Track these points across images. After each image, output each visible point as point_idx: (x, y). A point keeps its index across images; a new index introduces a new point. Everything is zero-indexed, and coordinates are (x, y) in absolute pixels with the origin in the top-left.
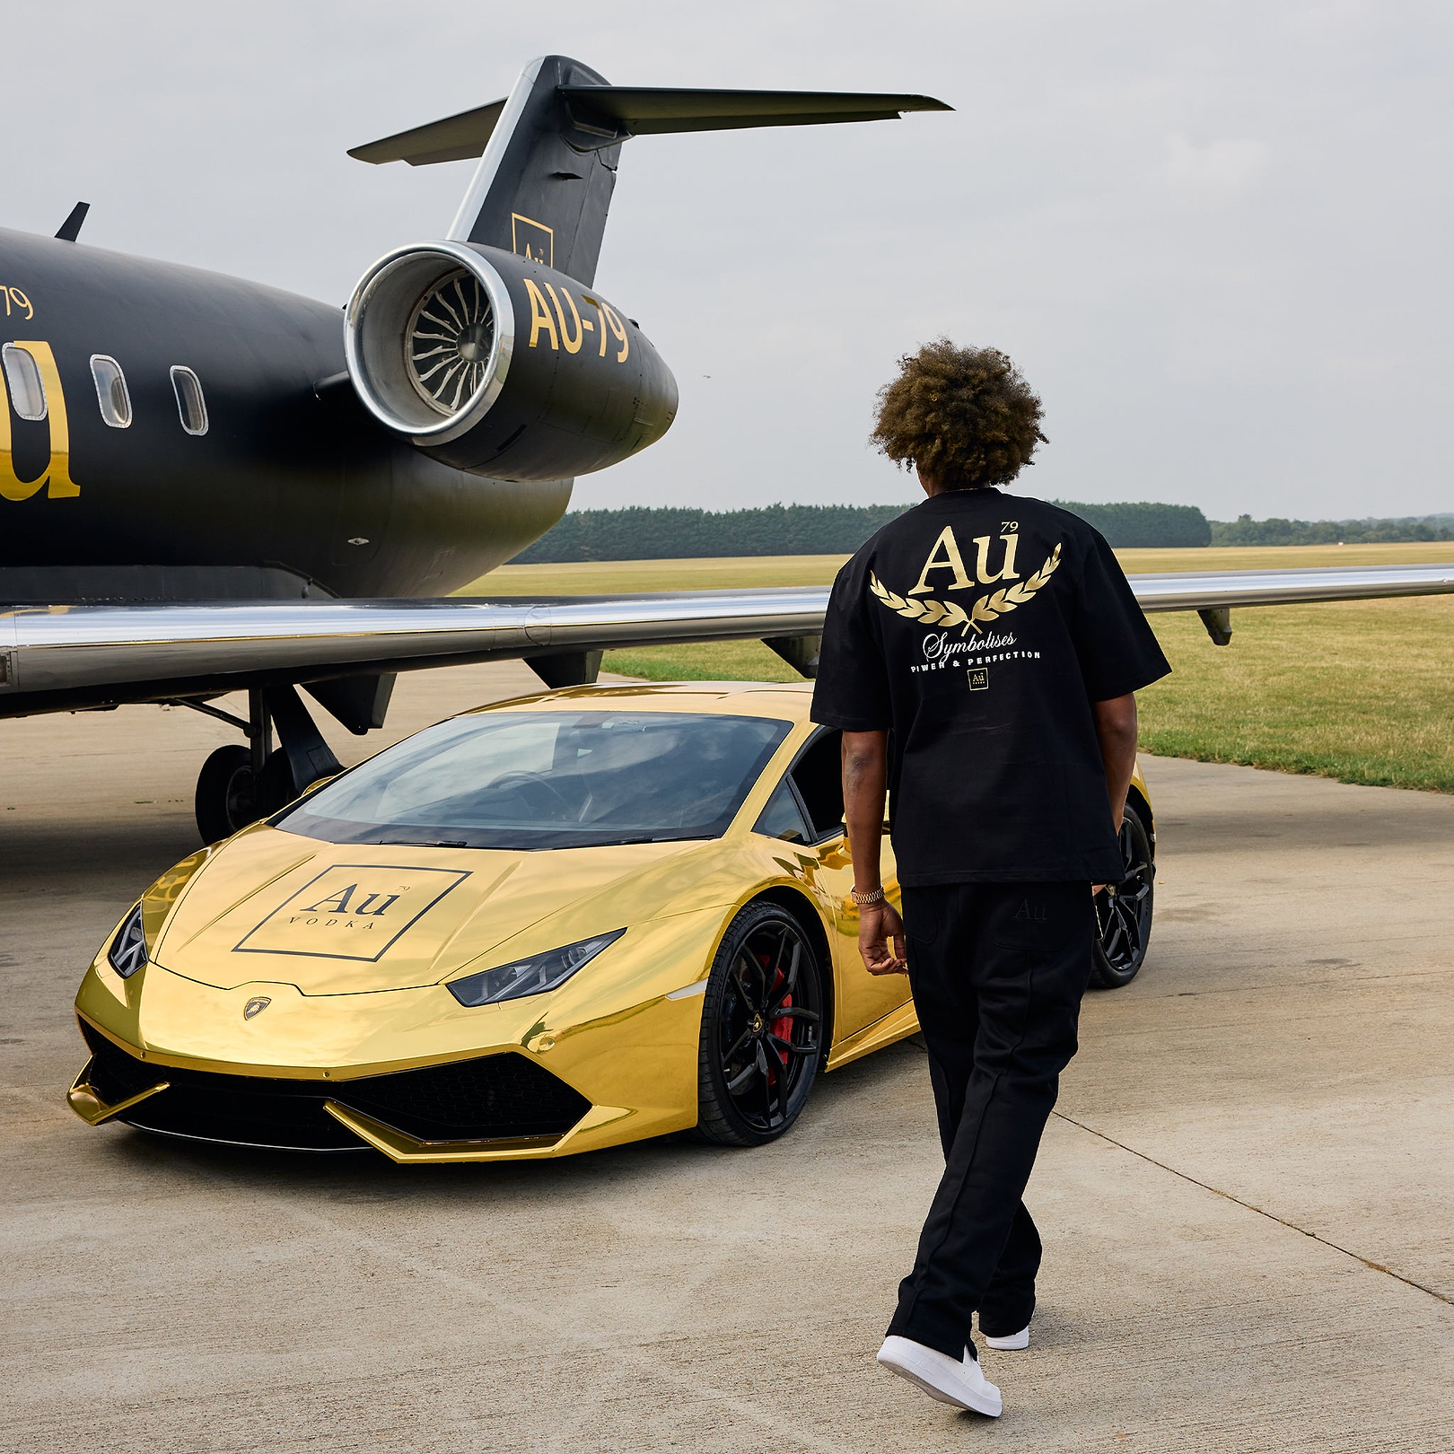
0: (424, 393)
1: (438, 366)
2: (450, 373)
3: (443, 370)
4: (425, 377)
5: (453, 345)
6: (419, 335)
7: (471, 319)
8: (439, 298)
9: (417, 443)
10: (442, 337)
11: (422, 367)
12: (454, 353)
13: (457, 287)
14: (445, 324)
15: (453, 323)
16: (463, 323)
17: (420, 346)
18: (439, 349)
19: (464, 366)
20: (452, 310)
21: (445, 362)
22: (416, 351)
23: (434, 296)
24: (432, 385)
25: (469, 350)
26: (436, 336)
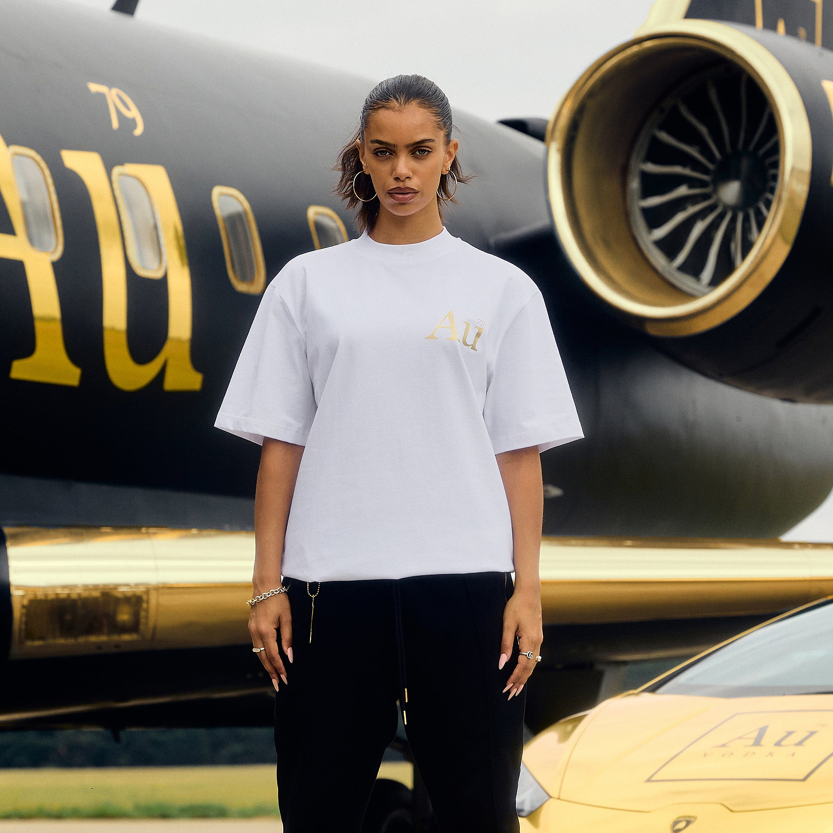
0: (658, 259)
1: (680, 217)
2: (698, 229)
3: (687, 225)
4: (660, 232)
5: (703, 184)
6: (651, 168)
7: (734, 142)
8: (683, 110)
9: (652, 331)
10: (687, 172)
11: (654, 218)
12: (705, 197)
13: (713, 94)
14: (693, 151)
15: (705, 150)
16: (721, 148)
17: (651, 185)
18: (683, 191)
19: (721, 217)
20: (703, 130)
21: (692, 210)
22: (646, 193)
23: (675, 109)
24: (670, 246)
25: (731, 192)
26: (677, 169)
